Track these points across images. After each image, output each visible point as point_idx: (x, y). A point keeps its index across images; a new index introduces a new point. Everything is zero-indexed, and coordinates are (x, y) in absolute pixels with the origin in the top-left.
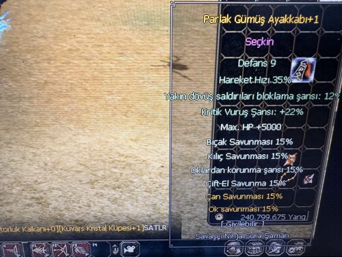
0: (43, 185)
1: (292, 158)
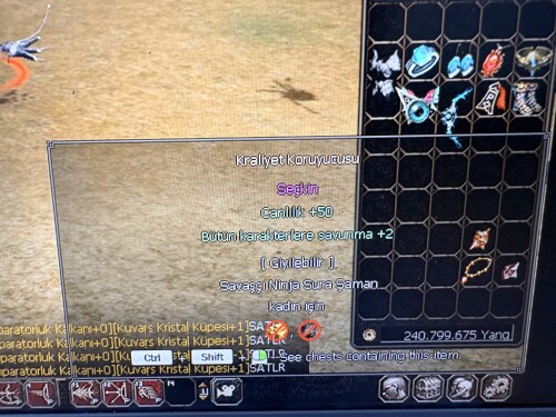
1: (482, 237)
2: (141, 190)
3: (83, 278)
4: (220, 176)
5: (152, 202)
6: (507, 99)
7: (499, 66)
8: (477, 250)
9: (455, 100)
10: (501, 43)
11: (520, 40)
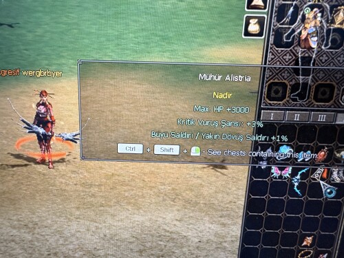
0: (101, 251)
1: (309, 240)
2: (130, 208)
3: (95, 248)
4: (172, 203)
5: (134, 214)
6: (328, 174)
7: (325, 157)
8: (306, 246)
9: (300, 173)
10: (327, 146)
11: (337, 145)
